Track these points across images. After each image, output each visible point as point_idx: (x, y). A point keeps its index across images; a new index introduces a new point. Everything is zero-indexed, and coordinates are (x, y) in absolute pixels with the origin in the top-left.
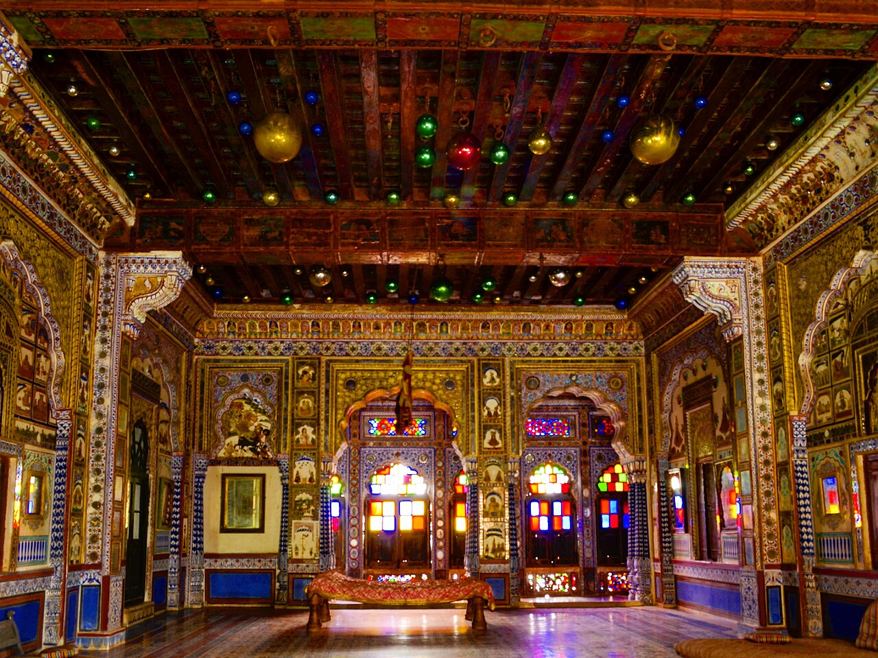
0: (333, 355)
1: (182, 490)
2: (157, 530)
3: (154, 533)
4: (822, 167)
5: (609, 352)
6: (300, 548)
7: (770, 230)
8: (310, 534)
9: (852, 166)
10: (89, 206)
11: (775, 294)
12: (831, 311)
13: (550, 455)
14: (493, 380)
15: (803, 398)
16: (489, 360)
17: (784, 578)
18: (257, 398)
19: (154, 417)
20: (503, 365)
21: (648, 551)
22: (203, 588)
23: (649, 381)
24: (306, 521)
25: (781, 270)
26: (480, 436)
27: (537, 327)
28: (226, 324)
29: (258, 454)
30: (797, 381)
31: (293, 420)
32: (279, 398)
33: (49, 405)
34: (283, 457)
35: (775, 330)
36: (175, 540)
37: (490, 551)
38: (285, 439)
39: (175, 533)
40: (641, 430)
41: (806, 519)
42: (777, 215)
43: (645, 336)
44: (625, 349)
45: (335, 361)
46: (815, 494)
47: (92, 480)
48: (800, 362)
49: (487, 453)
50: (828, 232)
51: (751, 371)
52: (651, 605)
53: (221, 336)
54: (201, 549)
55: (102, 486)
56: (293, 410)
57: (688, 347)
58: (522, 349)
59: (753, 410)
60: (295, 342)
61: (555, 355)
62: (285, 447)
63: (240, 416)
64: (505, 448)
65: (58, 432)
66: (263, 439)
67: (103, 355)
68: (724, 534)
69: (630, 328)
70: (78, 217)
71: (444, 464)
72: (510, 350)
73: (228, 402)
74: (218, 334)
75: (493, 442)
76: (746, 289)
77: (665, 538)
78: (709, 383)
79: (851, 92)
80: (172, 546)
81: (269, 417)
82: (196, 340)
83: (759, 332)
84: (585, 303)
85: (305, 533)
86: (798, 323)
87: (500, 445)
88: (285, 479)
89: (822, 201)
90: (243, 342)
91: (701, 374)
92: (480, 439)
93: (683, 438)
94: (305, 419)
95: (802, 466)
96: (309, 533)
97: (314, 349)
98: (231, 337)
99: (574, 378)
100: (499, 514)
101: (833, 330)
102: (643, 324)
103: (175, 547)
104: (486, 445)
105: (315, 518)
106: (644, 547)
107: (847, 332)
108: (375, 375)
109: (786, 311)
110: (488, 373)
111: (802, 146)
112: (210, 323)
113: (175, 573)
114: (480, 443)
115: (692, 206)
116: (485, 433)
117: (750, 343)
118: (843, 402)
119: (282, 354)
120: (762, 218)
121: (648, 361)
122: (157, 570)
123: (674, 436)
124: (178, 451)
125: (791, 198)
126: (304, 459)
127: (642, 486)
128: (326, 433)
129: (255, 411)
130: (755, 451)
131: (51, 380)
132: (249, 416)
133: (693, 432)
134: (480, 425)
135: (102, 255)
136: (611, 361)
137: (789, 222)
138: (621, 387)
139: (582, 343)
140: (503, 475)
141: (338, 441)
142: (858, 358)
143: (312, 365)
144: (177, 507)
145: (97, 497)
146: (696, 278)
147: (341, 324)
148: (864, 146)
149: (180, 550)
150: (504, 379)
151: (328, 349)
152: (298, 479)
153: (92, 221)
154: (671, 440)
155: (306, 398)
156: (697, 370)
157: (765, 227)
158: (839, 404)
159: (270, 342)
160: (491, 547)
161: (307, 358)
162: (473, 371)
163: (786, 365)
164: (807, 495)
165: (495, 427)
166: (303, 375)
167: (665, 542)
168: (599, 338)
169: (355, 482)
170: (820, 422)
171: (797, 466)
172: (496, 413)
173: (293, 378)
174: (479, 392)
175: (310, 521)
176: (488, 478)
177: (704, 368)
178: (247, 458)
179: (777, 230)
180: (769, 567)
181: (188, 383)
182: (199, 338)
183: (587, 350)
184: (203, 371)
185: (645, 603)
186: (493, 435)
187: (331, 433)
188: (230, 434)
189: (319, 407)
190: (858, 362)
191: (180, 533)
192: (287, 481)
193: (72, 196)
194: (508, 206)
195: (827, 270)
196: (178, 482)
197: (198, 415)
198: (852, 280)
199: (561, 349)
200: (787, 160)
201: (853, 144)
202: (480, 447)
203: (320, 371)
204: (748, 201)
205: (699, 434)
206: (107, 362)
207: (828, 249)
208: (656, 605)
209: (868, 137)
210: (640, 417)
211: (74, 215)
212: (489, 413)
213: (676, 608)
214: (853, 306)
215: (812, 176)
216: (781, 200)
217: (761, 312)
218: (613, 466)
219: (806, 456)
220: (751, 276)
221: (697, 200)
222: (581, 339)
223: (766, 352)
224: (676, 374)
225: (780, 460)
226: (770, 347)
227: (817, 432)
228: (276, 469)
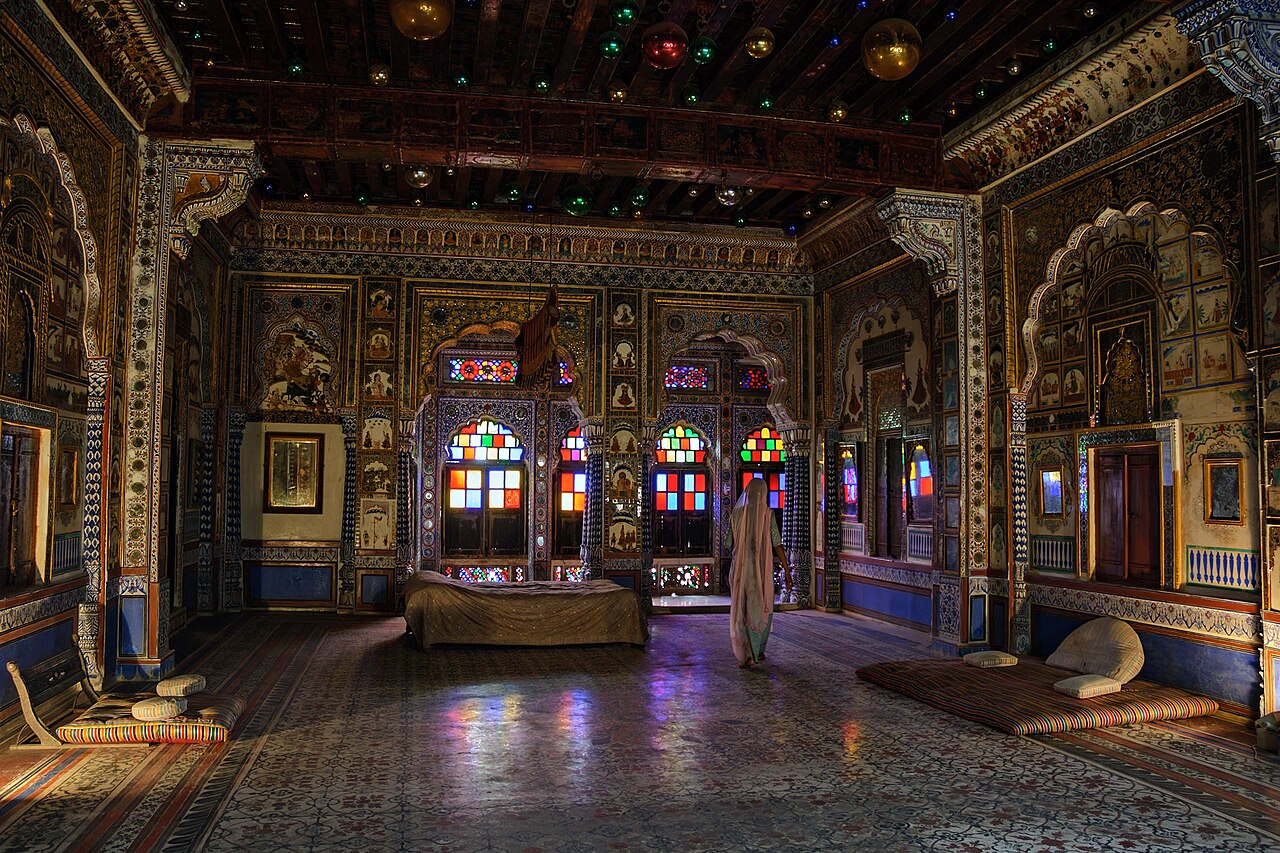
0: (418, 275)
1: (215, 456)
2: (187, 511)
3: (184, 515)
4: (1067, 103)
5: (771, 288)
6: (371, 535)
7: (995, 166)
8: (385, 517)
9: (1104, 107)
10: (135, 75)
11: (997, 243)
12: (1065, 273)
13: (682, 413)
14: (625, 318)
15: (1026, 374)
16: (622, 290)
17: (989, 585)
18: (313, 331)
19: (184, 358)
20: (640, 299)
21: (809, 542)
22: (241, 586)
23: (819, 328)
24: (380, 499)
25: (1006, 215)
26: (608, 391)
27: (684, 251)
28: (274, 228)
29: (313, 406)
30: (1019, 353)
31: (362, 362)
32: (343, 331)
33: (80, 352)
34: (349, 412)
35: (995, 287)
36: (207, 523)
37: (617, 542)
38: (351, 388)
39: (207, 513)
40: (806, 389)
41: (1021, 518)
42: (1006, 149)
43: (815, 270)
44: (791, 285)
45: (421, 284)
46: (1033, 488)
47: (132, 454)
48: (1024, 330)
49: (616, 413)
50: (1068, 179)
51: (966, 335)
52: (810, 608)
53: (266, 244)
54: (238, 534)
55: (145, 462)
56: (362, 349)
57: (875, 291)
58: (664, 279)
59: (966, 383)
60: (366, 256)
61: (705, 289)
62: (351, 399)
63: (290, 354)
64: (640, 409)
65: (90, 389)
66: (320, 387)
67: (144, 280)
68: (911, 527)
69: (798, 258)
70: (120, 90)
71: (548, 422)
72: (648, 278)
73: (273, 334)
74: (263, 242)
75: (624, 399)
76: (963, 233)
77: (831, 526)
78: (901, 339)
79: (1116, 23)
80: (202, 531)
81: (328, 356)
82: (232, 249)
83: (976, 288)
84: (747, 223)
85: (378, 515)
86: (1025, 282)
87: (633, 405)
88: (350, 442)
89: (1063, 142)
90: (296, 254)
91: (889, 327)
92: (608, 396)
93: (862, 404)
94: (379, 362)
95: (1019, 455)
96: (383, 515)
97: (392, 266)
98: (280, 245)
99: (727, 320)
100: (629, 494)
101: (1066, 297)
102: (815, 254)
103: (207, 531)
104: (616, 403)
105: (391, 496)
106: (804, 536)
107: (1083, 302)
108: (472, 305)
109: (1009, 266)
110: (620, 309)
111: (1050, 76)
112: (252, 225)
113: (207, 566)
114: (608, 401)
115: (907, 127)
116: (615, 387)
117: (965, 300)
118: (1074, 383)
119: (348, 273)
120: (987, 150)
121: (818, 302)
122: (188, 564)
123: (849, 401)
124: (209, 401)
125: (1025, 132)
126: (377, 416)
127: (804, 460)
128: (407, 382)
129: (310, 348)
130: (967, 434)
131: (83, 318)
132: (301, 353)
133: (874, 397)
134: (608, 377)
135: (143, 140)
136: (772, 300)
137: (1021, 159)
138: (783, 333)
139: (737, 275)
140: (636, 444)
141: (422, 393)
142: (1096, 333)
143: (387, 288)
144: (208, 478)
145: (138, 477)
146: (908, 216)
147: (429, 234)
148: (1120, 86)
149: (213, 535)
150: (640, 318)
151: (410, 267)
152: (368, 443)
153: (135, 95)
154: (844, 405)
155: (380, 333)
156: (884, 321)
157: (990, 161)
158: (1070, 386)
159: (334, 255)
160: (618, 536)
161: (382, 279)
162: (600, 304)
163: (1008, 332)
164: (1023, 489)
165: (628, 380)
166: (376, 302)
167: (831, 532)
168: (760, 268)
169: (430, 443)
170: (1044, 404)
171: (1014, 455)
172: (629, 361)
173: (363, 305)
174: (608, 333)
175: (384, 499)
176: (616, 447)
177: (895, 319)
178: (299, 411)
179: (1004, 167)
180: (975, 573)
181: (222, 309)
182: (236, 245)
183: (744, 283)
184: (241, 291)
185: (802, 606)
186: (625, 390)
187: (413, 382)
188: (277, 380)
189: (397, 346)
190: (1096, 338)
191: (213, 513)
192: (354, 445)
193: (117, 60)
194: (687, 107)
195: (1064, 224)
196: (209, 444)
197: (233, 352)
198: (1092, 241)
199: (712, 281)
200: (1030, 89)
201: (1109, 82)
202: (608, 405)
203: (399, 296)
204: (974, 129)
205: (882, 401)
206: (150, 291)
207: (1067, 200)
208: (815, 608)
209: (1126, 77)
210: (806, 373)
211: (116, 87)
212: (620, 362)
213: (840, 613)
214: (1092, 272)
215: (1054, 110)
216: (1013, 133)
217: (979, 264)
218: (760, 430)
219: (1024, 443)
220: (969, 218)
221: (913, 118)
222: (738, 269)
223: (983, 313)
224: (856, 323)
225: (993, 445)
226: (988, 307)
227: (1040, 415)
228: (338, 428)
